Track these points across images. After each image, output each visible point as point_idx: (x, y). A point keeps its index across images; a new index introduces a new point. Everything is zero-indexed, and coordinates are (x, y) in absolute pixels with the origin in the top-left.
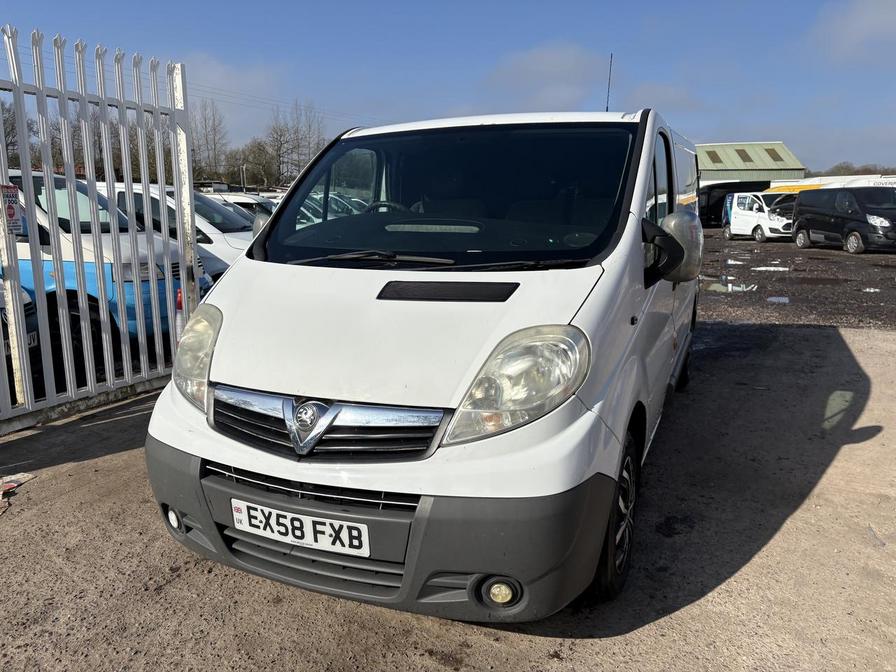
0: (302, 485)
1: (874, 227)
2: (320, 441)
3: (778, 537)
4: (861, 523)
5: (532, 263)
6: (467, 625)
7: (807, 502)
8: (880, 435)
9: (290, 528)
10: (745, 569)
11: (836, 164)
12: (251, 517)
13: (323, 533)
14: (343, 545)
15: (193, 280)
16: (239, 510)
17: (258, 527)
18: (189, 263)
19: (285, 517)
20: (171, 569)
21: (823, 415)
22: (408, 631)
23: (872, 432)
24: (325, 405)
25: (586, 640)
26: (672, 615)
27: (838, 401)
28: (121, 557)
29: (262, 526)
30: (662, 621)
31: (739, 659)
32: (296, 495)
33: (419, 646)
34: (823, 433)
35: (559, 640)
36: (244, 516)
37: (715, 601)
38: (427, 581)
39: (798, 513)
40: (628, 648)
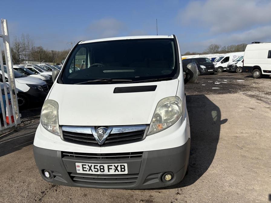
0: (102, 154)
1: (202, 68)
2: (106, 139)
3: (217, 150)
4: (235, 144)
5: (157, 79)
6: (149, 190)
7: (219, 140)
8: (228, 121)
9: (99, 169)
10: (214, 160)
11: (186, 52)
12: (83, 168)
13: (111, 169)
14: (118, 171)
15: (15, 94)
16: (78, 166)
17: (87, 171)
18: (12, 89)
19: (97, 166)
20: (41, 192)
21: (212, 118)
22: (132, 196)
23: (226, 121)
24: (106, 128)
25: (184, 187)
26: (202, 176)
27: (214, 114)
28: (20, 192)
29: (88, 170)
30: (201, 178)
31: (224, 184)
32: (100, 158)
33: (138, 200)
34: (214, 122)
35: (177, 189)
36: (81, 168)
37: (211, 170)
38: (146, 178)
39: (219, 144)
40: (196, 187)
